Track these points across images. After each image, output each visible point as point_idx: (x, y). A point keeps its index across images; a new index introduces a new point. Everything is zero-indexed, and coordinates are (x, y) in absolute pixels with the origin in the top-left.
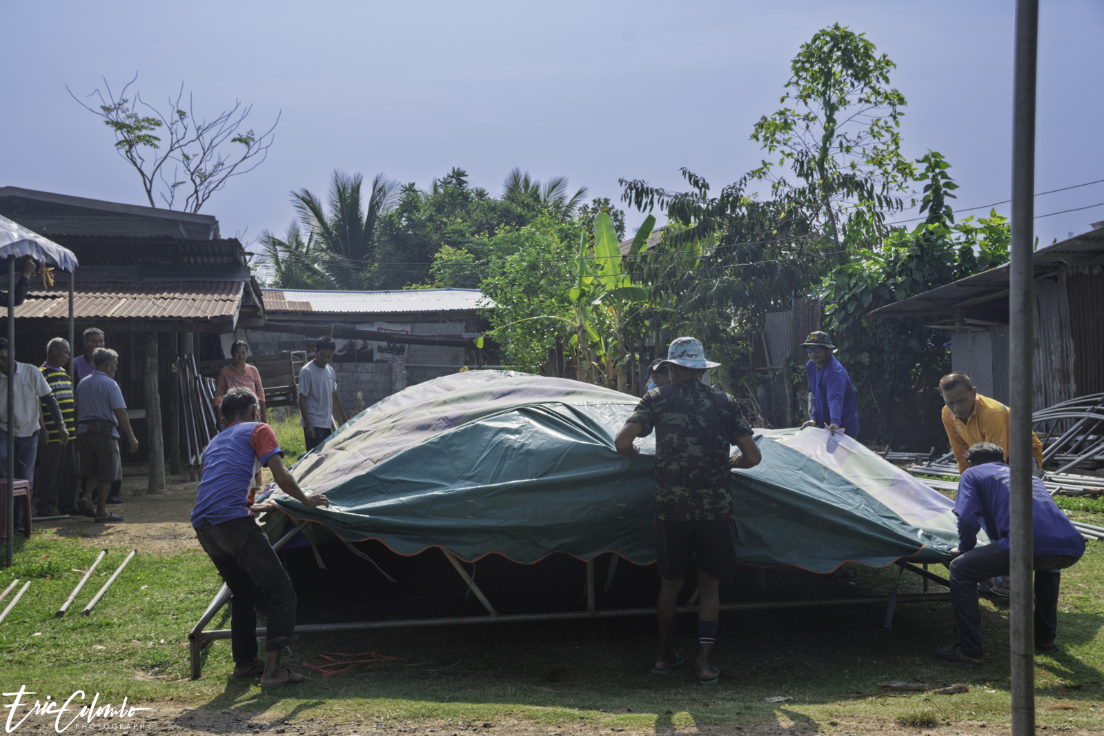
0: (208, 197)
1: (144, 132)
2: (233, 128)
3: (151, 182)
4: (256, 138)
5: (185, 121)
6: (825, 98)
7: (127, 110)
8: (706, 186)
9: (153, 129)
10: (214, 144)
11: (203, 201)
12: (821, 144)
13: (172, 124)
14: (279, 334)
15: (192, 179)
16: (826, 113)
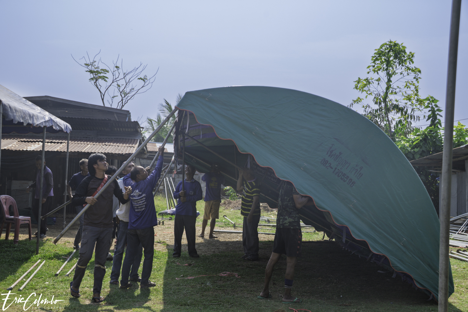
0: (127, 102)
1: (102, 75)
2: (138, 74)
3: (104, 96)
4: (148, 78)
5: (119, 71)
6: (387, 72)
7: (95, 65)
9: (105, 74)
10: (130, 81)
11: (125, 104)
12: (385, 91)
13: (114, 72)
15: (121, 95)
16: (387, 78)
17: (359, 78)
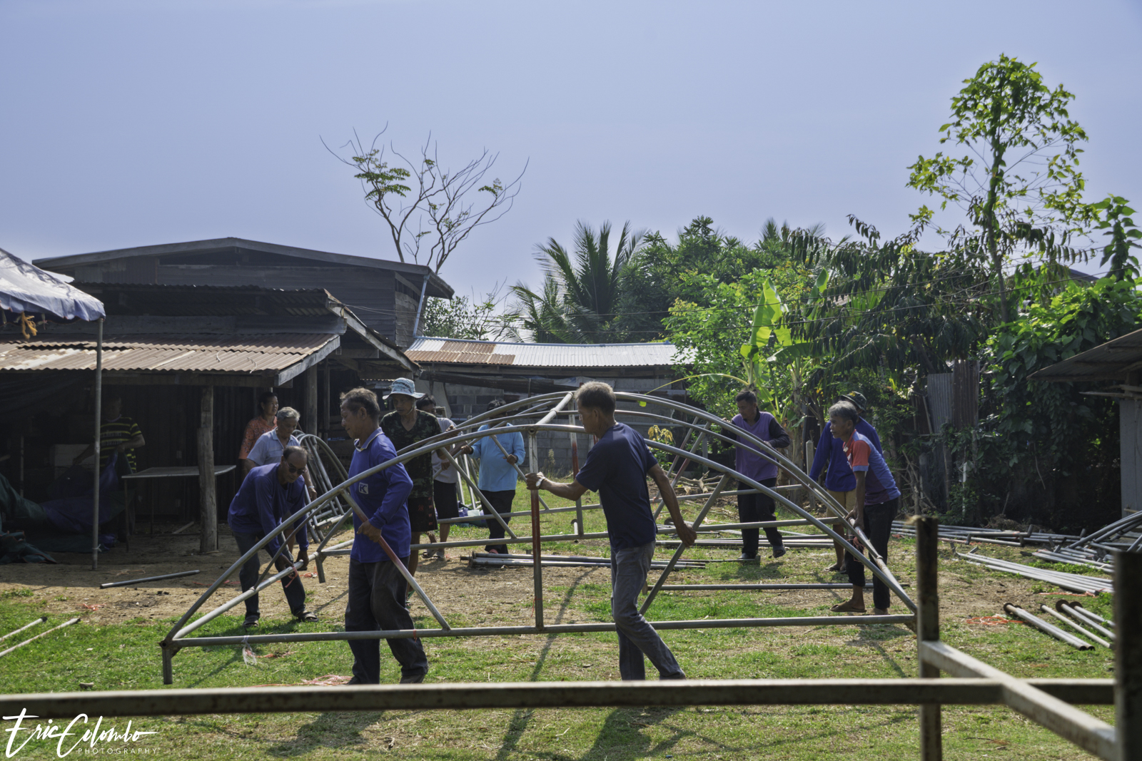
0: (455, 247)
1: (393, 183)
2: (479, 177)
3: (399, 234)
4: (503, 185)
5: (433, 171)
6: (993, 139)
7: (376, 160)
8: (876, 235)
9: (403, 179)
10: (458, 194)
11: (449, 251)
12: (988, 187)
13: (422, 173)
14: (478, 388)
15: (438, 229)
16: (995, 154)
17: (921, 158)
